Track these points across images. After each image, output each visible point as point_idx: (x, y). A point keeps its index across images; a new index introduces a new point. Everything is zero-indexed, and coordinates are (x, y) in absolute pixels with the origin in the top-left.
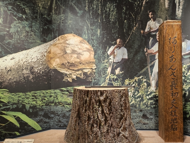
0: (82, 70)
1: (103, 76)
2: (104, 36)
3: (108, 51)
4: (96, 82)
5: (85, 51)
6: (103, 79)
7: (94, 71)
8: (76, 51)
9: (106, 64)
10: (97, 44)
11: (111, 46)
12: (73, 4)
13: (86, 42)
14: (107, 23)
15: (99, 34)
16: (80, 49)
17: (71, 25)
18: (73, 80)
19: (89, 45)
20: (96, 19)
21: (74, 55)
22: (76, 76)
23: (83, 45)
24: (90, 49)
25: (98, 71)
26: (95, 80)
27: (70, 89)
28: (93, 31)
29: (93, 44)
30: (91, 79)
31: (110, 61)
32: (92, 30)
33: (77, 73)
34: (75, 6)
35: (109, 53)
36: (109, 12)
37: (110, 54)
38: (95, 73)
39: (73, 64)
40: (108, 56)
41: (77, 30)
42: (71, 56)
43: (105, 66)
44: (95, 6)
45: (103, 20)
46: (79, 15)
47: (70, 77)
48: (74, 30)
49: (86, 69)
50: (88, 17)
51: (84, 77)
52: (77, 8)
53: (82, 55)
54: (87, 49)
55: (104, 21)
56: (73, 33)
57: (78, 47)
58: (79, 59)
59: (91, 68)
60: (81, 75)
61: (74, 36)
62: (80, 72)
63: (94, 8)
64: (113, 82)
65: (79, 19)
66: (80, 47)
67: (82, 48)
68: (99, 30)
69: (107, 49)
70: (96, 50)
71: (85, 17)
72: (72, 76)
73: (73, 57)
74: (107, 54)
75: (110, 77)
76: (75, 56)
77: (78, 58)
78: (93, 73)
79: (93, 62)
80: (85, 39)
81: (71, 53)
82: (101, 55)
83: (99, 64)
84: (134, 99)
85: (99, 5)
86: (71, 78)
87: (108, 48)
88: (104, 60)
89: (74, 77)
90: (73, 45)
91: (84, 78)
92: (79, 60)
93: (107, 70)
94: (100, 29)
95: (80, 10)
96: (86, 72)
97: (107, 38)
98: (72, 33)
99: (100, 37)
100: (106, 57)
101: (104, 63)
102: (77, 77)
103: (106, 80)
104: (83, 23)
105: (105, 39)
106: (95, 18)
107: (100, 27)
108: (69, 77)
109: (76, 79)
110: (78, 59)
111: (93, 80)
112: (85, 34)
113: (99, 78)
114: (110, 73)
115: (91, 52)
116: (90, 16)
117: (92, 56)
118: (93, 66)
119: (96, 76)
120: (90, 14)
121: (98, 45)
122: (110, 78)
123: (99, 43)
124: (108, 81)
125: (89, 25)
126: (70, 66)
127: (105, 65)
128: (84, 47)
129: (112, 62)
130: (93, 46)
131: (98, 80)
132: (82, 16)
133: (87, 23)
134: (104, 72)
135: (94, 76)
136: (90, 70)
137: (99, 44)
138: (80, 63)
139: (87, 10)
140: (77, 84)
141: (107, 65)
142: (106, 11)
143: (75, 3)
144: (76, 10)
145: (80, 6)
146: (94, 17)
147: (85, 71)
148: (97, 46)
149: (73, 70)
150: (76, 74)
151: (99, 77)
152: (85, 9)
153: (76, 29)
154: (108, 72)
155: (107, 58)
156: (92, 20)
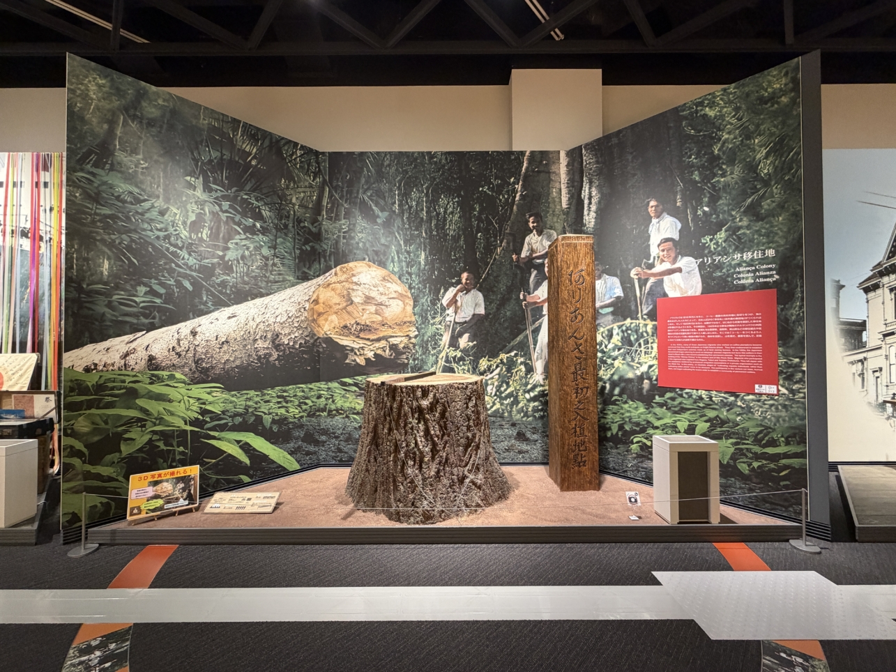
0: (386, 338)
1: (432, 352)
2: (433, 267)
3: (443, 297)
4: (418, 364)
5: (393, 298)
6: (432, 359)
7: (413, 340)
8: (373, 298)
9: (440, 326)
10: (420, 282)
11: (450, 287)
12: (366, 198)
13: (396, 278)
14: (440, 238)
15: (423, 263)
16: (382, 294)
17: (363, 242)
18: (368, 360)
19: (402, 285)
20: (417, 230)
21: (370, 307)
22: (373, 353)
23: (389, 285)
24: (404, 293)
25: (423, 340)
26: (414, 360)
27: (361, 381)
28: (410, 256)
29: (411, 284)
30: (407, 358)
31: (448, 319)
32: (409, 253)
33: (377, 345)
34: (371, 202)
35: (445, 301)
36: (445, 216)
37: (447, 305)
38: (414, 345)
39: (367, 326)
40: (443, 309)
41: (376, 253)
42: (363, 309)
43: (436, 331)
44: (414, 203)
45: (431, 233)
46: (379, 221)
47: (360, 355)
48: (369, 253)
49: (396, 337)
50: (398, 227)
51: (391, 355)
52: (376, 206)
53: (387, 306)
54: (397, 294)
55: (434, 235)
56: (367, 260)
57: (378, 290)
58: (380, 315)
59: (405, 335)
60: (383, 349)
61: (370, 266)
62: (383, 343)
63: (412, 207)
64: (453, 364)
65: (380, 229)
66: (381, 289)
67: (387, 292)
68: (423, 254)
69: (441, 293)
70: (418, 296)
71: (394, 226)
72: (365, 353)
73: (368, 312)
74: (442, 304)
75: (447, 353)
76: (372, 308)
77: (377, 313)
78: (411, 345)
79: (410, 322)
80: (393, 272)
81: (362, 304)
82: (429, 306)
83: (423, 326)
84: (498, 400)
85: (423, 201)
86: (362, 358)
87: (442, 291)
88: (434, 318)
89: (370, 355)
90: (367, 286)
91: (392, 357)
92: (380, 318)
93: (441, 340)
94: (425, 250)
95: (382, 210)
96: (395, 343)
97: (439, 271)
98: (364, 259)
99: (426, 268)
100: (439, 310)
101: (434, 324)
102: (375, 354)
103: (440, 361)
104: (388, 239)
105: (436, 273)
106: (413, 228)
107: (425, 247)
108: (358, 353)
109: (374, 360)
110: (378, 316)
111: (411, 361)
112: (393, 261)
113: (424, 357)
114: (447, 346)
115: (407, 301)
116: (404, 224)
117: (409, 309)
118: (410, 331)
119: (417, 351)
120: (403, 220)
121: (420, 286)
122: (447, 357)
123: (424, 280)
124: (443, 363)
125: (402, 243)
126: (361, 330)
127: (437, 329)
128: (391, 290)
129: (451, 322)
130: (410, 288)
131: (422, 360)
132: (388, 224)
133: (396, 237)
134: (436, 344)
135: (414, 351)
136: (405, 340)
137: (423, 282)
138: (383, 325)
139: (397, 211)
140: (376, 370)
141: (441, 329)
142: (438, 214)
143: (371, 195)
144: (373, 210)
145: (382, 202)
146: (412, 225)
147: (393, 341)
148: (419, 288)
149: (368, 339)
150: (375, 349)
151: (424, 353)
152: (391, 208)
153: (373, 250)
154: (442, 343)
155: (441, 313)
156: (408, 233)
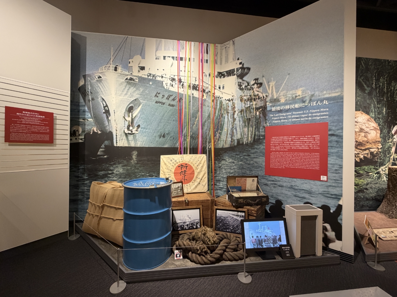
0: (368, 149)
1: (388, 156)
2: (389, 115)
3: (392, 130)
4: (381, 161)
5: (372, 130)
6: (387, 159)
7: (380, 150)
8: (363, 129)
9: (391, 144)
10: (383, 122)
11: (395, 125)
12: (361, 80)
13: (373, 120)
14: (392, 102)
15: (384, 113)
16: (367, 127)
17: (359, 102)
18: (361, 159)
19: (376, 123)
20: (382, 97)
21: (362, 134)
22: (363, 156)
23: (370, 123)
24: (376, 127)
25: (384, 150)
26: (380, 159)
27: (358, 170)
28: (379, 109)
29: (379, 123)
30: (377, 159)
31: (394, 140)
33: (365, 152)
34: (363, 83)
35: (393, 132)
36: (394, 91)
37: (394, 134)
38: (380, 152)
39: (361, 143)
40: (393, 136)
41: (365, 107)
42: (359, 135)
43: (389, 146)
44: (381, 84)
45: (388, 99)
46: (367, 92)
47: (358, 157)
48: (362, 107)
49: (373, 148)
50: (375, 95)
51: (371, 157)
52: (365, 84)
53: (369, 133)
54: (374, 128)
56: (361, 110)
58: (366, 138)
59: (377, 147)
60: (367, 154)
61: (362, 114)
62: (367, 152)
63: (380, 86)
64: (396, 162)
65: (367, 96)
66: (367, 125)
67: (369, 127)
68: (385, 109)
69: (392, 128)
70: (382, 129)
71: (373, 94)
72: (360, 156)
73: (361, 136)
74: (392, 133)
75: (394, 156)
79: (379, 141)
80: (372, 117)
81: (359, 132)
82: (386, 134)
83: (384, 143)
85: (385, 83)
88: (389, 140)
90: (361, 123)
93: (391, 150)
94: (385, 107)
95: (368, 87)
96: (373, 151)
97: (391, 118)
99: (386, 115)
100: (391, 136)
101: (388, 143)
103: (391, 160)
104: (370, 101)
106: (381, 96)
109: (363, 159)
112: (372, 112)
113: (384, 158)
114: (394, 153)
115: (378, 131)
116: (377, 94)
117: (378, 135)
118: (379, 146)
119: (381, 156)
120: (376, 92)
121: (383, 124)
122: (394, 158)
123: (385, 122)
125: (376, 103)
126: (358, 145)
128: (371, 125)
129: (395, 141)
130: (379, 125)
132: (370, 94)
133: (374, 100)
134: (389, 152)
136: (376, 150)
138: (368, 143)
139: (374, 87)
140: (364, 164)
142: (391, 90)
143: (363, 79)
144: (364, 86)
145: (368, 83)
146: (380, 94)
149: (361, 149)
150: (364, 154)
151: (384, 156)
152: (372, 86)
154: (392, 152)
156: (379, 98)
